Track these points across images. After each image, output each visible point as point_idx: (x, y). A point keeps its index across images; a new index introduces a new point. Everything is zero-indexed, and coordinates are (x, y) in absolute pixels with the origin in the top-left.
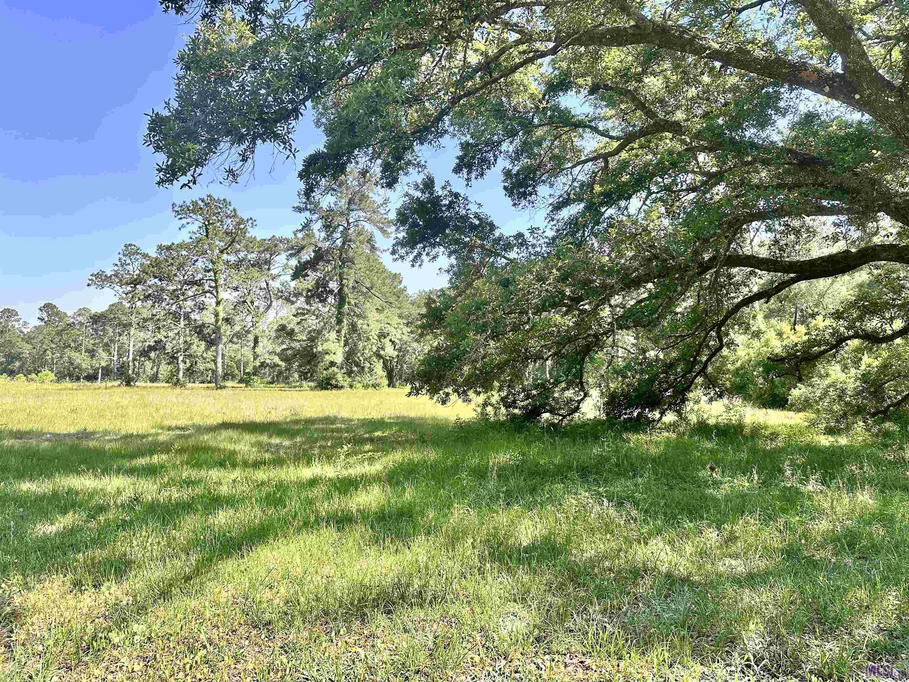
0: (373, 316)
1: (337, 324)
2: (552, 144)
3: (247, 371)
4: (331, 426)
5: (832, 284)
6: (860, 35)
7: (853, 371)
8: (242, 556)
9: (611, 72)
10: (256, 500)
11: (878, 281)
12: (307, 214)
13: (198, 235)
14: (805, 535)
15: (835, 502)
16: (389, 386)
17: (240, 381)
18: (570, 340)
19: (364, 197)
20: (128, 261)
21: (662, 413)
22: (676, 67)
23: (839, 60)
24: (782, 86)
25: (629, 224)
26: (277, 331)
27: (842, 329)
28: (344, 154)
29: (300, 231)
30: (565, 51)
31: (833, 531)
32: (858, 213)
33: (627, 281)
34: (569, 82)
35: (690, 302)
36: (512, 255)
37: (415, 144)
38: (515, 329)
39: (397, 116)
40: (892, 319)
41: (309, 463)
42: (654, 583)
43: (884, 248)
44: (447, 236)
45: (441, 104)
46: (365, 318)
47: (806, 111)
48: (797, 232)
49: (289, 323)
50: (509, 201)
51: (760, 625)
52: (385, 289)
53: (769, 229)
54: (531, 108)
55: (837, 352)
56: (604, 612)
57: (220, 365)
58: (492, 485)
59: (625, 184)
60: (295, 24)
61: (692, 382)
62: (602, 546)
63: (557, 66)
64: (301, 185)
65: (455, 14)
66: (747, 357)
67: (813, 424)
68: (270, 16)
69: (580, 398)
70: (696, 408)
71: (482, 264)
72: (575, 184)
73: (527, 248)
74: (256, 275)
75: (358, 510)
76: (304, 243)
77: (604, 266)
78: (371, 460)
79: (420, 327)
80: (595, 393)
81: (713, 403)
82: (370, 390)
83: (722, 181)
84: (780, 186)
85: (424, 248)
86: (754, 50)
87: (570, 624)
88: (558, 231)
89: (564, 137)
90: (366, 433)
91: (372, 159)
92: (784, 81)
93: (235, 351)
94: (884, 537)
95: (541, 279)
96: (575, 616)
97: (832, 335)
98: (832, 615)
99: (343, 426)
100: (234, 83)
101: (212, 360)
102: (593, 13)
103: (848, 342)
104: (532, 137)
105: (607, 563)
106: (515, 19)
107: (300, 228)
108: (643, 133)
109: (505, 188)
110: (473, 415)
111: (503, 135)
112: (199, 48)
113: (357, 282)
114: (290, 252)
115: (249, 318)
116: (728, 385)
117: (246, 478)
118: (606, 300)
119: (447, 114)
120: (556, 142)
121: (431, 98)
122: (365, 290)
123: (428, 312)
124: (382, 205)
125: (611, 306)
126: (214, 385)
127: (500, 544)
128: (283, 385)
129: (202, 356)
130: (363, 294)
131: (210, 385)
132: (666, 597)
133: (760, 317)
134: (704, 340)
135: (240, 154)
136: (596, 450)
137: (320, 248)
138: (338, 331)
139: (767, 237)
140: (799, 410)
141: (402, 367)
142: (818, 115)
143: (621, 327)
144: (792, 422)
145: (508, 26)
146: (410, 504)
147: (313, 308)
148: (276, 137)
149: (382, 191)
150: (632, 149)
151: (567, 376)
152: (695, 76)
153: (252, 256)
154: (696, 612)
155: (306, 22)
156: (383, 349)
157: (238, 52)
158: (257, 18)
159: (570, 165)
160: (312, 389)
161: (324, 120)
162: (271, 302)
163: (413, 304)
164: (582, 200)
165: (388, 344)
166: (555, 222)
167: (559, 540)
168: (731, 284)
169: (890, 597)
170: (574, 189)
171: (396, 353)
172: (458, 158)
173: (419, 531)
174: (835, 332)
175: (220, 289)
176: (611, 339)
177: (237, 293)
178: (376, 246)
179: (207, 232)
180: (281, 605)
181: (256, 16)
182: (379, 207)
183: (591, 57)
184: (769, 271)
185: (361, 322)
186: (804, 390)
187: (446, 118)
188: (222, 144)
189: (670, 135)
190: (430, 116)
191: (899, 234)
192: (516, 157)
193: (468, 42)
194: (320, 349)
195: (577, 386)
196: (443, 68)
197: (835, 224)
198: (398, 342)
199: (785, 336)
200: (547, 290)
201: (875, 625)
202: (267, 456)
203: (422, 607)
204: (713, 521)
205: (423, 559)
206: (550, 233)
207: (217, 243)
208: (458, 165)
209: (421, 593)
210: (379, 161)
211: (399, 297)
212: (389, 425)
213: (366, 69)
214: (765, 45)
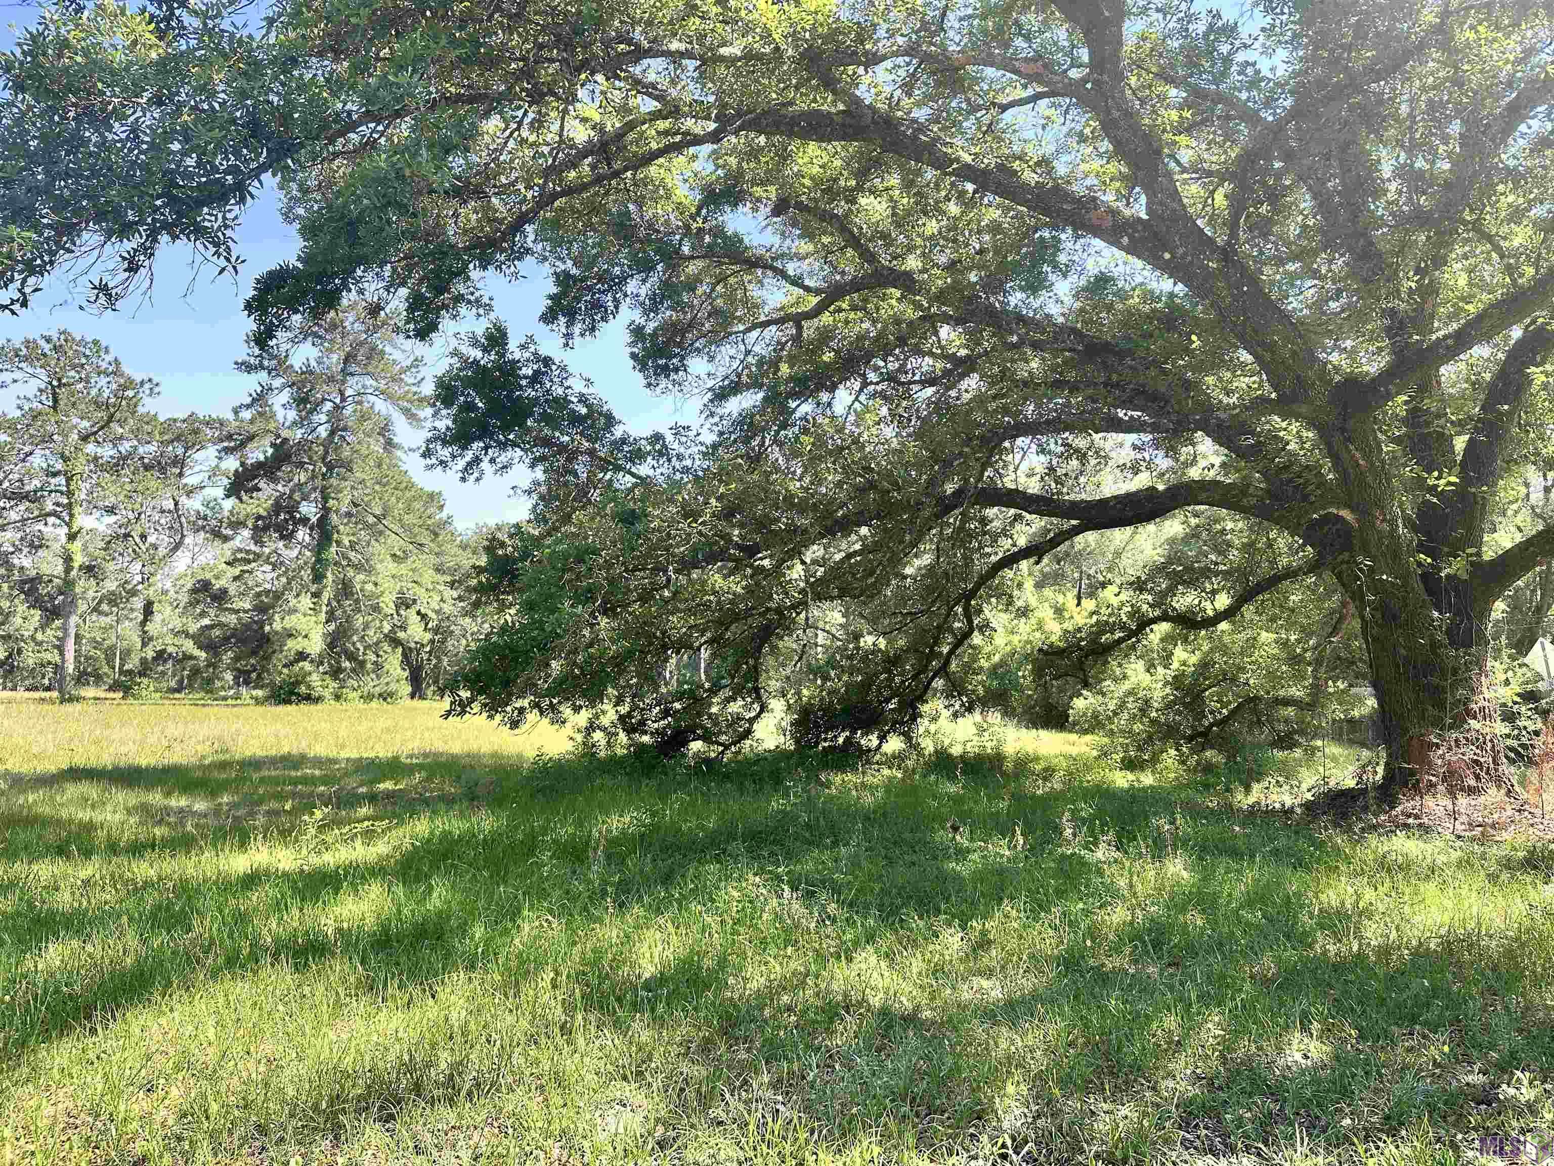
0: (386, 567)
1: (314, 581)
2: (713, 290)
3: (126, 667)
4: (293, 773)
5: (1132, 537)
6: (1173, 165)
7: (1160, 670)
8: (93, 1031)
9: (807, 182)
10: (131, 919)
11: (1194, 534)
12: (263, 376)
13: (35, 405)
14: (1093, 933)
15: (1135, 878)
16: (412, 696)
17: (111, 689)
18: (736, 617)
19: (374, 353)
21: (882, 738)
22: (908, 185)
23: (1143, 199)
24: (1063, 230)
25: (832, 431)
26: (194, 591)
27: (1145, 607)
28: (335, 275)
29: (248, 407)
30: (734, 140)
31: (1131, 923)
32: (1167, 431)
33: (829, 523)
34: (740, 192)
35: (926, 560)
36: (644, 470)
37: (471, 266)
38: (645, 597)
39: (438, 216)
40: (1214, 592)
41: (243, 845)
42: (860, 1027)
43: (1203, 485)
44: (529, 430)
45: (520, 203)
46: (370, 571)
47: (1096, 272)
48: (1082, 457)
49: (217, 577)
50: (639, 378)
51: (1022, 1086)
52: (409, 519)
53: (1042, 451)
54: (678, 227)
55: (1139, 641)
56: (775, 1085)
57: (70, 656)
58: (595, 872)
59: (827, 365)
60: (245, 33)
61: (927, 687)
62: (778, 968)
63: (721, 162)
64: (250, 325)
65: (545, 53)
66: (1008, 648)
67: (1104, 754)
68: (195, 12)
69: (753, 714)
70: (933, 728)
71: (591, 482)
72: (750, 359)
73: (669, 460)
74: (153, 484)
75: (339, 930)
76: (253, 429)
77: (792, 496)
78: (369, 836)
79: (475, 590)
80: (777, 705)
81: (960, 720)
82: (374, 704)
83: (973, 370)
84: (1058, 385)
85: (486, 448)
86: (1023, 170)
87: (718, 1112)
88: (721, 434)
89: (732, 280)
90: (361, 785)
91: (391, 286)
92: (1067, 223)
93: (105, 629)
94: (1203, 929)
95: (690, 514)
96: (727, 1096)
97: (1131, 615)
98: (1129, 1060)
99: (317, 772)
100: (117, 125)
101: (55, 647)
102: (779, 81)
103: (1155, 627)
104: (678, 277)
105: (785, 998)
106: (651, 77)
107: (249, 400)
108: (856, 286)
109: (634, 356)
110: (569, 746)
111: (629, 267)
112: (44, 54)
113: (356, 505)
114: (226, 444)
115: (137, 567)
116: (981, 691)
117: (112, 876)
118: (796, 553)
119: (530, 221)
120: (718, 288)
121: (503, 191)
122: (371, 520)
123: (490, 563)
124: (409, 368)
125: (803, 563)
126: (55, 694)
127: (603, 978)
128: (202, 694)
129: (33, 638)
130: (368, 526)
131: (47, 694)
132: (879, 1050)
133: (1029, 584)
134: (946, 620)
135: (124, 259)
136: (776, 804)
137: (286, 440)
138: (316, 595)
139: (1037, 462)
140: (1085, 732)
141: (439, 660)
142: (1113, 279)
143: (820, 597)
144: (1074, 751)
145: (639, 86)
146: (439, 914)
147: (267, 550)
148: (199, 232)
149: (408, 344)
150: (840, 310)
151: (733, 678)
152: (937, 202)
153: (150, 450)
154: (925, 1073)
155: (268, 33)
156: (404, 628)
157: (127, 69)
158: (173, 14)
159: (741, 328)
160: (258, 701)
161: (301, 211)
162: (183, 536)
163: (464, 547)
164: (761, 386)
165: (414, 619)
166: (717, 419)
167: (707, 963)
168: (985, 533)
169: (1210, 1025)
170: (747, 367)
171: (428, 636)
172: (550, 297)
173: (455, 964)
174: (1135, 612)
175: (77, 510)
176: (803, 615)
177: (113, 519)
178: (396, 440)
179: (56, 400)
180: (170, 1122)
181: (171, 9)
182: (404, 371)
183: (776, 154)
184: (1041, 514)
185: (361, 577)
186: (1091, 700)
187: (529, 228)
188: (85, 235)
189: (897, 293)
190: (501, 221)
191: (1223, 465)
192: (652, 306)
193: (567, 102)
194: (277, 626)
195: (749, 693)
196: (523, 141)
197: (1135, 447)
198: (433, 615)
199: (1066, 615)
200: (700, 533)
201: (1188, 1072)
202: (158, 832)
203: (451, 1102)
204: (954, 916)
205: (457, 1016)
206: (709, 438)
207: (75, 420)
208: (550, 308)
209: (451, 1077)
210: (403, 292)
211: (436, 535)
212: (410, 770)
213: (380, 128)
214: (1038, 164)
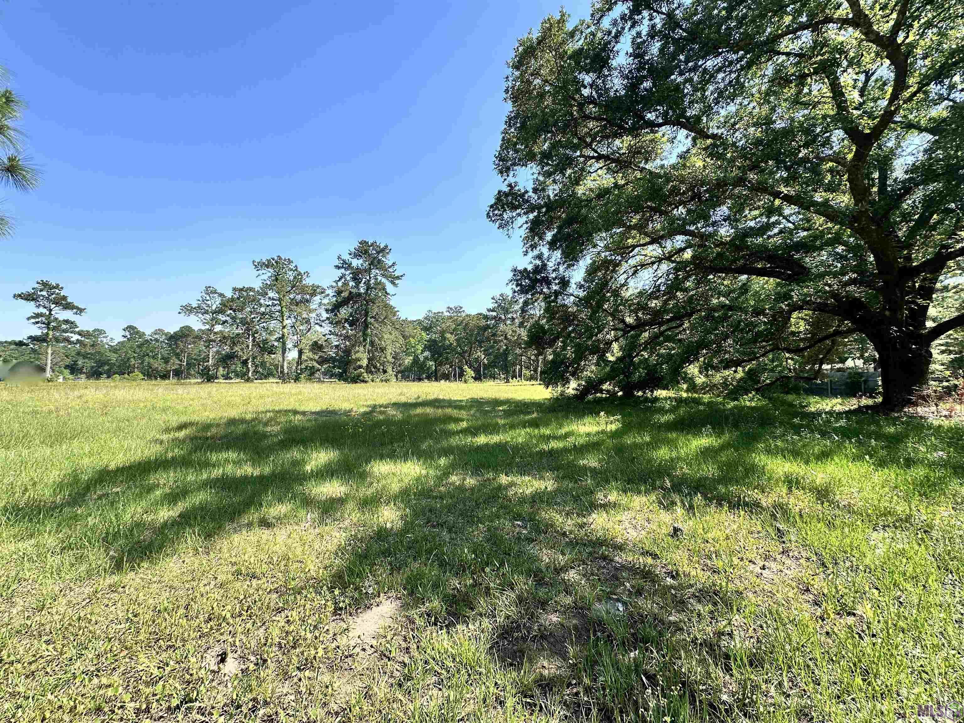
0: (387, 336)
1: (364, 342)
12: (343, 271)
20: (208, 298)
26: (312, 345)
46: (382, 337)
76: (343, 289)
82: (384, 383)
107: (339, 279)
113: (377, 315)
115: (295, 337)
122: (381, 320)
124: (391, 266)
130: (379, 322)
137: (352, 292)
138: (364, 346)
162: (311, 327)
175: (285, 318)
179: (276, 280)
194: (354, 357)
